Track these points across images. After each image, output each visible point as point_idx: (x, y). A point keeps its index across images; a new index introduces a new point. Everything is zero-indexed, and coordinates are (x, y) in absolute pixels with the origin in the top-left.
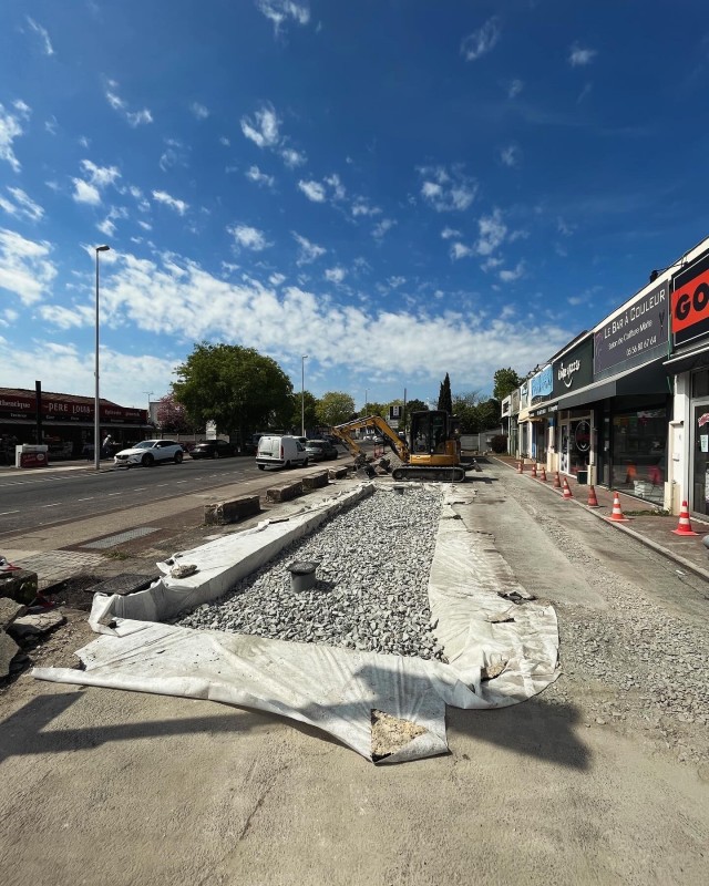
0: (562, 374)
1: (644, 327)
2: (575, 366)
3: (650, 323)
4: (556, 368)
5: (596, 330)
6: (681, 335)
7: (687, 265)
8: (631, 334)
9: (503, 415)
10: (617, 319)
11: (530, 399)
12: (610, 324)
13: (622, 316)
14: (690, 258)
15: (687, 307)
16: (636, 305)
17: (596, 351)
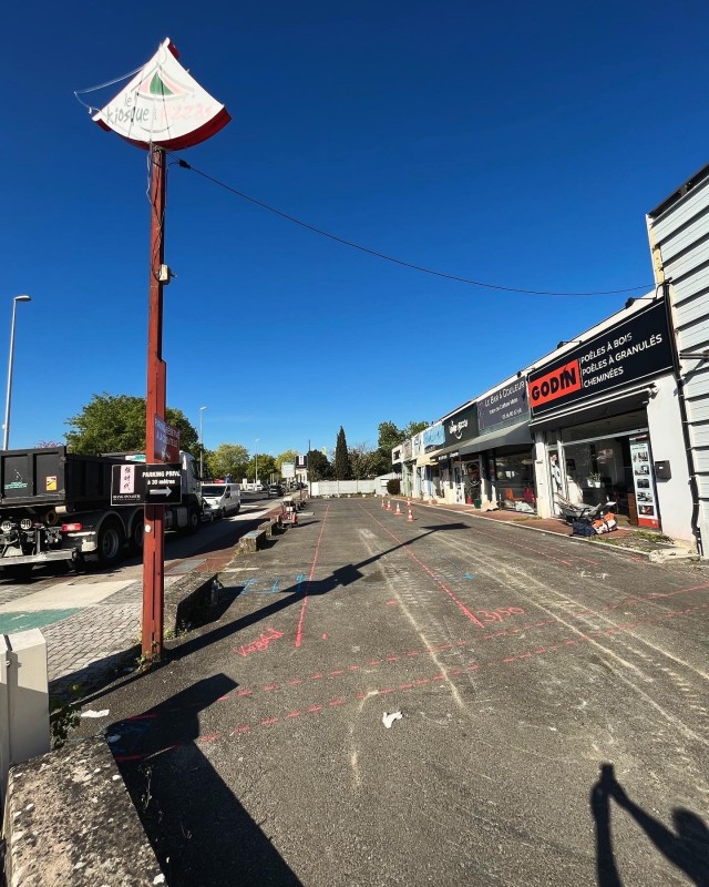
0: (453, 429)
1: (513, 402)
2: (464, 424)
3: (516, 400)
4: (447, 424)
5: (478, 400)
6: (536, 409)
7: (535, 370)
8: (505, 405)
9: (394, 462)
10: (494, 395)
11: (423, 447)
12: (489, 398)
13: (497, 393)
14: (537, 365)
15: (538, 393)
16: (506, 388)
17: (480, 414)
